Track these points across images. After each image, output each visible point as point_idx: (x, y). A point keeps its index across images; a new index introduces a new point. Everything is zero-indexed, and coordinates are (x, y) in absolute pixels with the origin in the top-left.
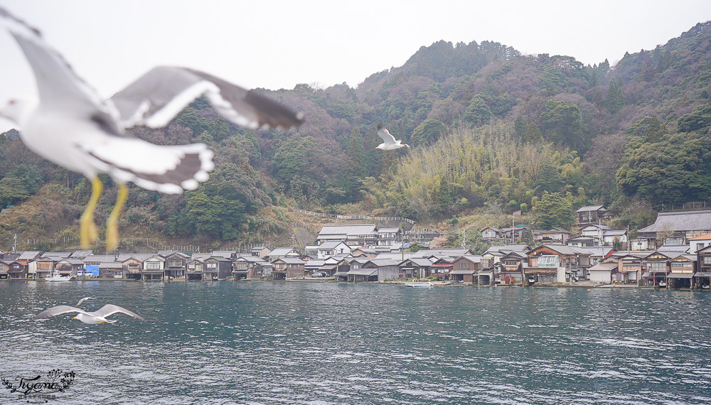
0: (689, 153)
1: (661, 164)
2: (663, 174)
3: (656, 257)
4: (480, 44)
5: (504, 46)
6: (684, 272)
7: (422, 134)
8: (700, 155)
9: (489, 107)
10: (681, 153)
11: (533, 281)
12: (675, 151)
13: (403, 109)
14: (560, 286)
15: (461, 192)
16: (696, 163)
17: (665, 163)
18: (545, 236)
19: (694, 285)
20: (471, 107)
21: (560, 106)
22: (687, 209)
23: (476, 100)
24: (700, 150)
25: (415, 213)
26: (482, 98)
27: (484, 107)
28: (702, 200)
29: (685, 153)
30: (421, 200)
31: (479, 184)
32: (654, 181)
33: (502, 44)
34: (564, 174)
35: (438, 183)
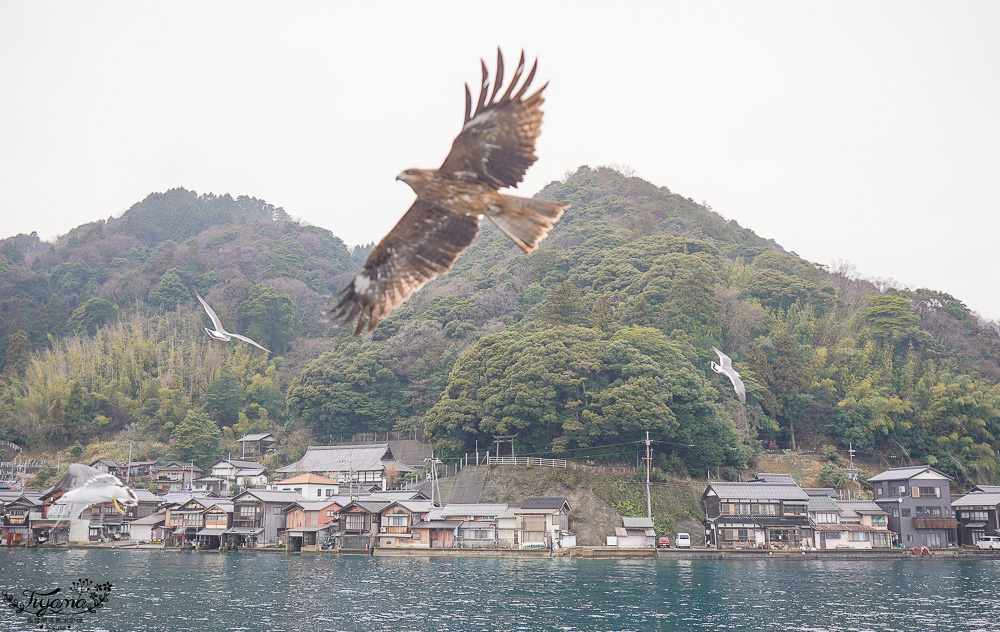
0: (360, 368)
1: (328, 381)
2: (328, 395)
3: (194, 506)
4: (235, 200)
5: (271, 206)
6: (219, 527)
7: (81, 319)
8: (372, 373)
9: (187, 288)
10: (352, 367)
11: (43, 539)
12: (347, 364)
13: (85, 280)
14: (75, 546)
15: (104, 407)
16: (367, 382)
17: (332, 379)
18: (162, 474)
19: (224, 545)
20: (160, 285)
21: (266, 294)
22: (357, 442)
23: (170, 276)
24: (373, 365)
25: (25, 436)
26: (181, 275)
27: (178, 286)
28: (374, 432)
29: (356, 369)
30: (34, 417)
31: (135, 397)
32: (317, 404)
33: (268, 202)
34: (250, 389)
35: (68, 391)
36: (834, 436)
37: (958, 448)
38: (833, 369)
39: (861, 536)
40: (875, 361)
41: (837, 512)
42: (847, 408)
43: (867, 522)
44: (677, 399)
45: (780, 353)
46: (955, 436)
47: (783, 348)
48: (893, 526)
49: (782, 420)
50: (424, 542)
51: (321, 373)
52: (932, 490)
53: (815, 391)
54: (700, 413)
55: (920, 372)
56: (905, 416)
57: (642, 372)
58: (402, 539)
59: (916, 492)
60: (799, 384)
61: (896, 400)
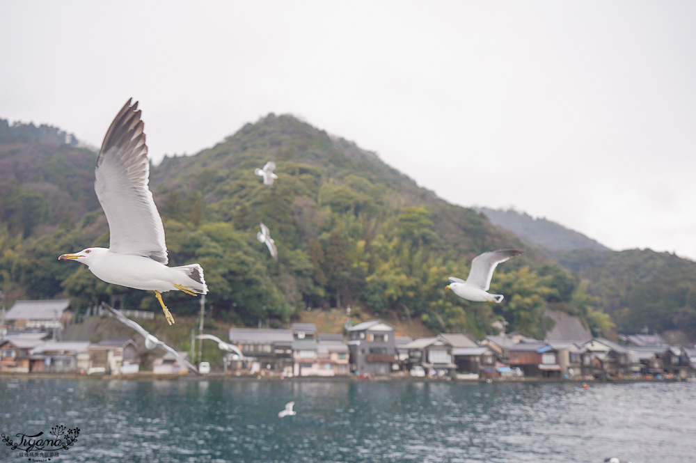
36: (363, 300)
37: (442, 310)
38: (368, 256)
39: (328, 366)
40: (398, 251)
41: (315, 350)
42: (372, 281)
43: (335, 357)
44: (232, 273)
45: (332, 244)
46: (441, 302)
47: (335, 241)
48: (352, 361)
49: (328, 289)
50: (24, 369)
51: (34, 250)
52: (382, 337)
53: (354, 271)
54: (249, 283)
55: (425, 260)
56: (412, 288)
57: (208, 254)
58: (10, 366)
59: (372, 338)
60: (342, 265)
61: (403, 277)
